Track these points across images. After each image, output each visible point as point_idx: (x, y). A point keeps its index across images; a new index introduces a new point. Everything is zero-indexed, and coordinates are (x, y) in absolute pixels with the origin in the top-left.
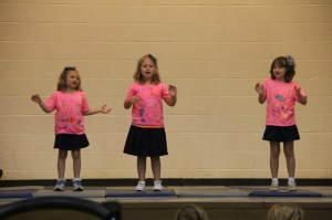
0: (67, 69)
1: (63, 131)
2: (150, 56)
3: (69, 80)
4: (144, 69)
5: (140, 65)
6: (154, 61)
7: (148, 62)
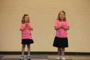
0: (25, 15)
1: (24, 38)
2: (63, 11)
3: (26, 19)
4: (61, 16)
5: (59, 14)
6: (65, 13)
7: (62, 13)
